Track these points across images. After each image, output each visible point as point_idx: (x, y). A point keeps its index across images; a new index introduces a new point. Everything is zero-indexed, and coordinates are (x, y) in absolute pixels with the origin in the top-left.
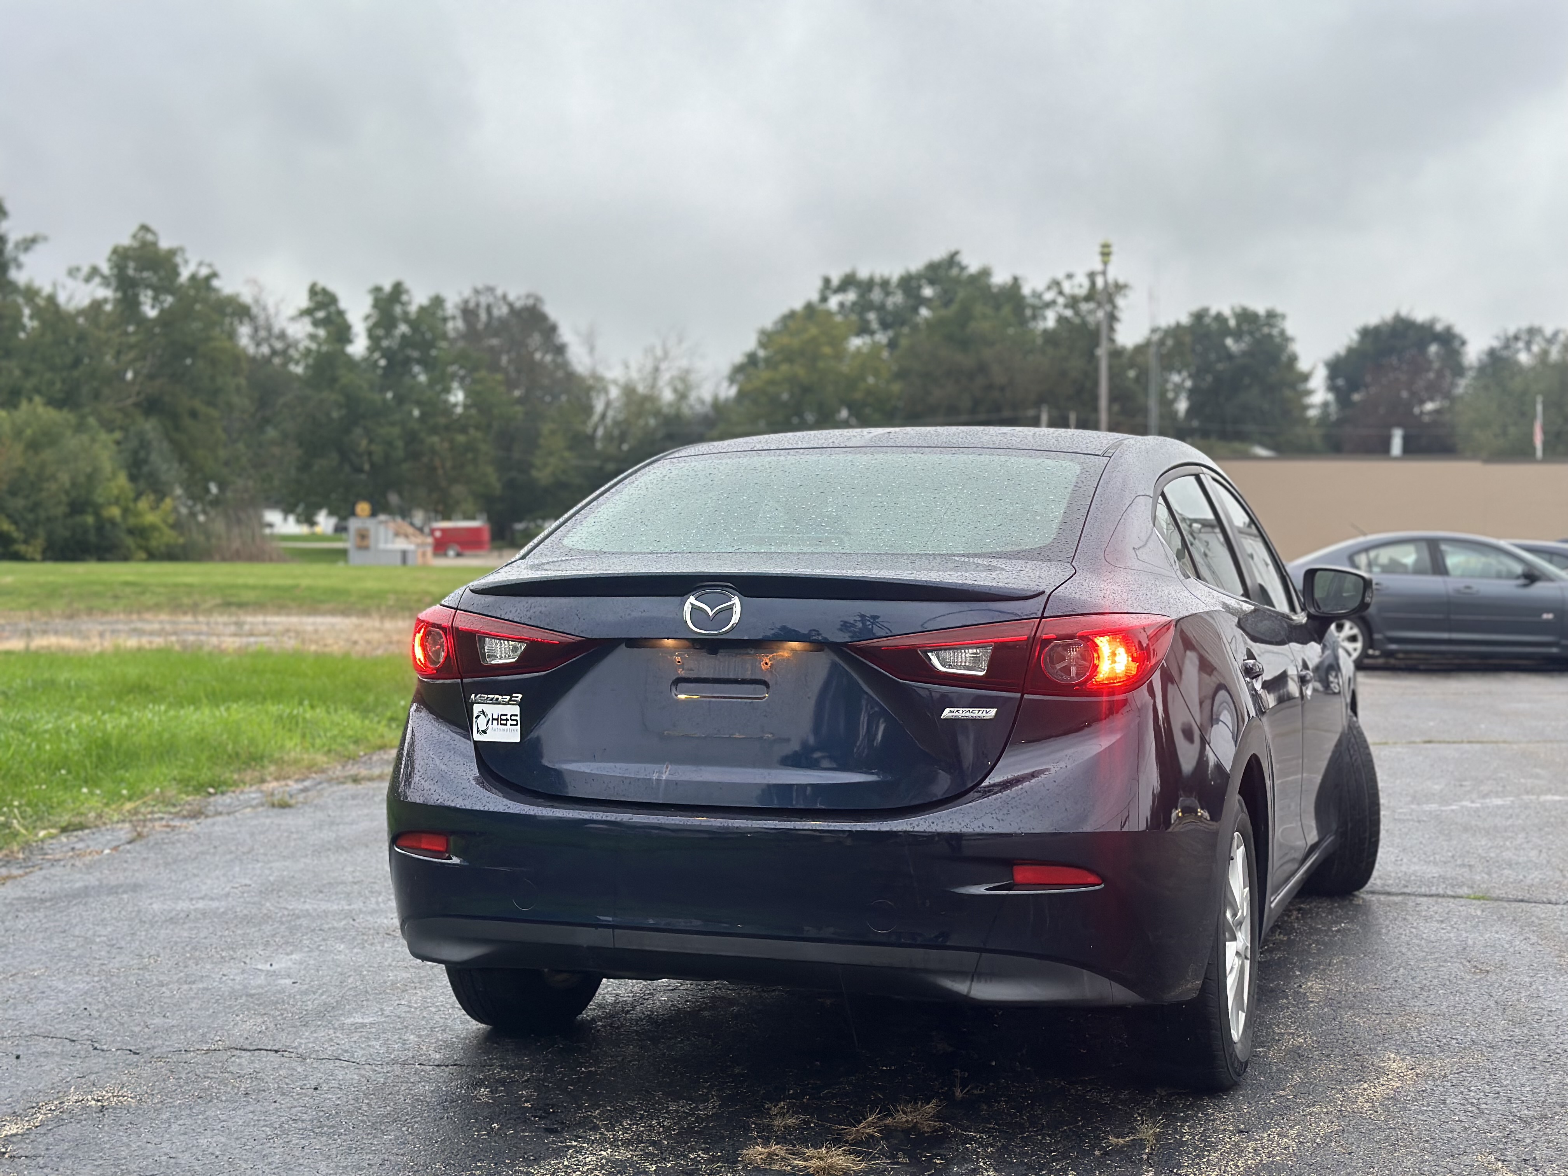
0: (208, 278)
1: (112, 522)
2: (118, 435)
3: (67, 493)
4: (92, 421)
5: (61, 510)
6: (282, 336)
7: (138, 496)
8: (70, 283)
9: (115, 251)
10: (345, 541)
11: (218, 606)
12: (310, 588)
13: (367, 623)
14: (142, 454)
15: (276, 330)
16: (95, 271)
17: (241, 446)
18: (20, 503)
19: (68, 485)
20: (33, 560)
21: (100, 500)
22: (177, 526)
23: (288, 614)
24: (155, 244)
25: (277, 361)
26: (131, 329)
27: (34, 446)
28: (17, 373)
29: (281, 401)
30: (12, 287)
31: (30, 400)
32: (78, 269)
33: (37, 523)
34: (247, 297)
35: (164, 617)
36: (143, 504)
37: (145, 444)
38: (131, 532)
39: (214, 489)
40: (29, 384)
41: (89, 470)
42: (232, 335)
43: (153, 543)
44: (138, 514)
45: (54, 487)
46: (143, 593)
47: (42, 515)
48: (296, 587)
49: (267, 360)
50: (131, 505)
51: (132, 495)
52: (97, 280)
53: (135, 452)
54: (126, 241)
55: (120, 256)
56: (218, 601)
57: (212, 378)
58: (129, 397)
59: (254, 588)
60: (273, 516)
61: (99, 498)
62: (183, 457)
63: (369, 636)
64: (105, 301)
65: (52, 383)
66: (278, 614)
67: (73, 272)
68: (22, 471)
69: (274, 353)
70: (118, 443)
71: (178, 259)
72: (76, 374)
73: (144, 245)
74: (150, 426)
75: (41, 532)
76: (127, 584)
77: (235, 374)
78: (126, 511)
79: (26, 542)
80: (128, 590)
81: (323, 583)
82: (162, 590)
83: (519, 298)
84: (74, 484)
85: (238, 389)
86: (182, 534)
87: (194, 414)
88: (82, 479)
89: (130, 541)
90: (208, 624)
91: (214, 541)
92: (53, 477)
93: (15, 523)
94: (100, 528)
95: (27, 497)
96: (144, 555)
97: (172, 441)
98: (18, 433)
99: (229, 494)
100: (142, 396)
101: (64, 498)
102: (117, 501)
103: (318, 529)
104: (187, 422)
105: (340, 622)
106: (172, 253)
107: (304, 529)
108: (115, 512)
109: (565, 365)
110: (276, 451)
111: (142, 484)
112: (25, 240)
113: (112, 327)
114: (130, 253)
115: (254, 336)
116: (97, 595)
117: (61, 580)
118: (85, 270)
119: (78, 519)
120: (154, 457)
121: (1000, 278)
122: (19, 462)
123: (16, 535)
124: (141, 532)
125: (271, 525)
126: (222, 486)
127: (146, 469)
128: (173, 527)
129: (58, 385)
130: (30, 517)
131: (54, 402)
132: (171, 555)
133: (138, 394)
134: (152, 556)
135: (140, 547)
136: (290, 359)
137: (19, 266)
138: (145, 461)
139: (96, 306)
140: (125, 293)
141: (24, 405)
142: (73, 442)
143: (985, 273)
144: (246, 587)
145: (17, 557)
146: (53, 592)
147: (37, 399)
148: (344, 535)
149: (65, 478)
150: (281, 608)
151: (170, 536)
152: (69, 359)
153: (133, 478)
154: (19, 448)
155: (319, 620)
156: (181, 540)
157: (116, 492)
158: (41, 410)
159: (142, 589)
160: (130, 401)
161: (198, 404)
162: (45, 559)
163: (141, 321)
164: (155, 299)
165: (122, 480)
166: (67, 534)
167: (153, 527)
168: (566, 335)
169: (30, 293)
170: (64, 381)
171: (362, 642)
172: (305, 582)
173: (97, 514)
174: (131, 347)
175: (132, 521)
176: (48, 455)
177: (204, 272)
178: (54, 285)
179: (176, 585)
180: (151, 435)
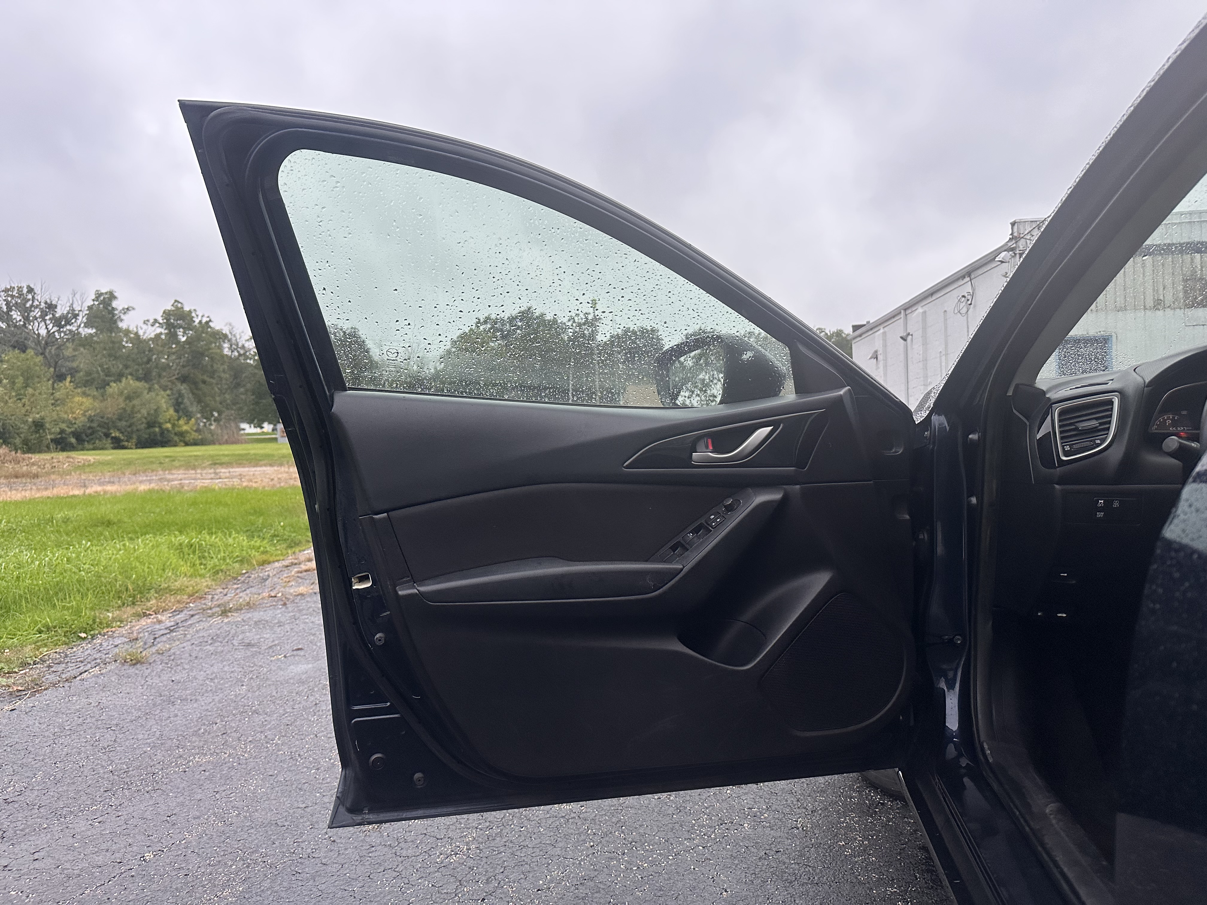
0: (207, 323)
1: (167, 430)
2: (168, 392)
3: (146, 418)
4: (156, 386)
5: (143, 426)
6: (243, 347)
7: (179, 419)
8: (145, 327)
9: (164, 312)
10: (276, 434)
11: (211, 464)
12: (255, 454)
13: (283, 469)
14: (180, 400)
15: (240, 345)
16: (156, 321)
17: (227, 396)
18: (124, 423)
19: (146, 415)
20: (131, 448)
21: (161, 421)
22: (198, 431)
23: (244, 467)
24: (182, 308)
25: (242, 358)
26: (174, 346)
27: (129, 398)
28: (121, 366)
29: (244, 375)
30: (119, 330)
31: (127, 378)
32: (148, 321)
33: (132, 432)
34: (226, 331)
35: (181, 472)
36: (181, 422)
37: (181, 395)
38: (176, 434)
39: (216, 414)
40: (127, 371)
41: (155, 407)
42: (220, 348)
43: (187, 439)
44: (179, 426)
45: (139, 416)
46: (174, 461)
47: (135, 428)
48: (248, 454)
49: (237, 358)
50: (176, 422)
51: (176, 418)
52: (157, 325)
53: (177, 399)
54: (169, 307)
55: (167, 314)
56: (210, 462)
57: (212, 366)
58: (174, 375)
59: (227, 455)
60: (244, 425)
61: (161, 419)
62: (199, 401)
63: (280, 476)
64: (161, 333)
65: (138, 370)
66: (238, 467)
67: (146, 322)
68: (124, 410)
69: (240, 355)
70: (168, 395)
71: (193, 314)
72: (148, 366)
73: (177, 308)
74: (183, 388)
75: (134, 436)
76: (167, 457)
77: (222, 364)
78: (174, 425)
79: (127, 441)
80: (167, 460)
81: (262, 452)
82: (182, 459)
83: (348, 329)
84: (148, 414)
85: (224, 371)
86: (200, 434)
87: (204, 382)
88: (152, 412)
89: (176, 438)
90: (201, 474)
91: (215, 437)
92: (139, 411)
93: (122, 433)
94: (162, 433)
95: (127, 421)
96: (183, 444)
97: (193, 394)
98: (121, 393)
99: (223, 416)
100: (180, 375)
101: (144, 420)
102: (169, 421)
103: (265, 430)
104: (202, 386)
105: (268, 469)
106: (190, 312)
107: (258, 430)
108: (169, 426)
109: (370, 358)
110: (243, 397)
111: (181, 413)
112: (123, 309)
113: (163, 345)
114: (171, 313)
115: (230, 348)
116: (152, 463)
117: (135, 456)
118: (152, 321)
119: (152, 430)
120: (186, 400)
121: (549, 317)
122: (122, 405)
123: (122, 438)
124: (181, 434)
125: (244, 429)
126: (220, 413)
127: (182, 406)
128: (196, 431)
129: (141, 372)
130: (129, 429)
131: (138, 379)
132: (195, 443)
133: (178, 374)
134: (187, 444)
135: (181, 441)
136: (247, 358)
137: (122, 320)
138: (181, 403)
139: (158, 336)
140: (170, 331)
141: (124, 380)
142: (147, 396)
143: (542, 315)
144: (223, 455)
145: (124, 448)
146: (129, 463)
147: (129, 377)
148: (275, 432)
149: (144, 412)
150: (240, 464)
151: (195, 435)
152: (145, 359)
153: (176, 411)
154: (121, 400)
155: (258, 469)
156: (200, 437)
157: (168, 417)
158: (131, 382)
159: (173, 459)
160: (174, 378)
161: (205, 378)
162: (137, 448)
163: (178, 342)
164: (184, 333)
165: (171, 411)
166: (147, 436)
167: (187, 432)
168: (369, 344)
169: (127, 332)
170: (143, 369)
171: (276, 479)
172: (252, 452)
173: (160, 427)
174: (174, 353)
175: (177, 429)
176: (136, 402)
177: (204, 320)
178: (137, 328)
179: (190, 456)
180: (183, 391)
